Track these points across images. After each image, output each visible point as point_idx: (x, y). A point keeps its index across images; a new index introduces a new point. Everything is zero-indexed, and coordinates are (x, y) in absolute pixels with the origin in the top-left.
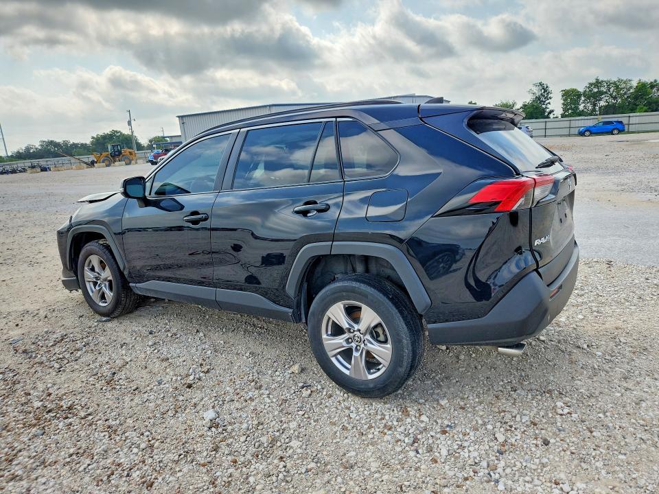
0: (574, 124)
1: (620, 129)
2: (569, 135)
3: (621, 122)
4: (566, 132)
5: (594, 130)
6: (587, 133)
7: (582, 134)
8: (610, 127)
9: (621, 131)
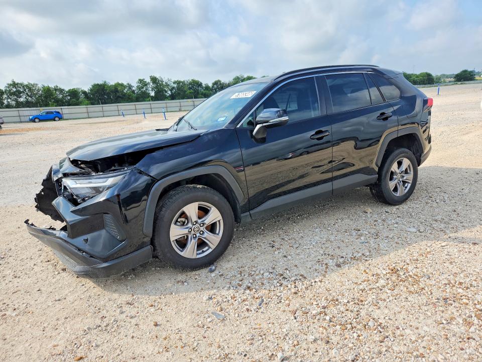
0: (21, 113)
1: (59, 117)
2: (21, 122)
3: (58, 112)
4: (17, 119)
5: (41, 118)
6: (37, 120)
7: (33, 120)
8: (52, 116)
9: (61, 118)
